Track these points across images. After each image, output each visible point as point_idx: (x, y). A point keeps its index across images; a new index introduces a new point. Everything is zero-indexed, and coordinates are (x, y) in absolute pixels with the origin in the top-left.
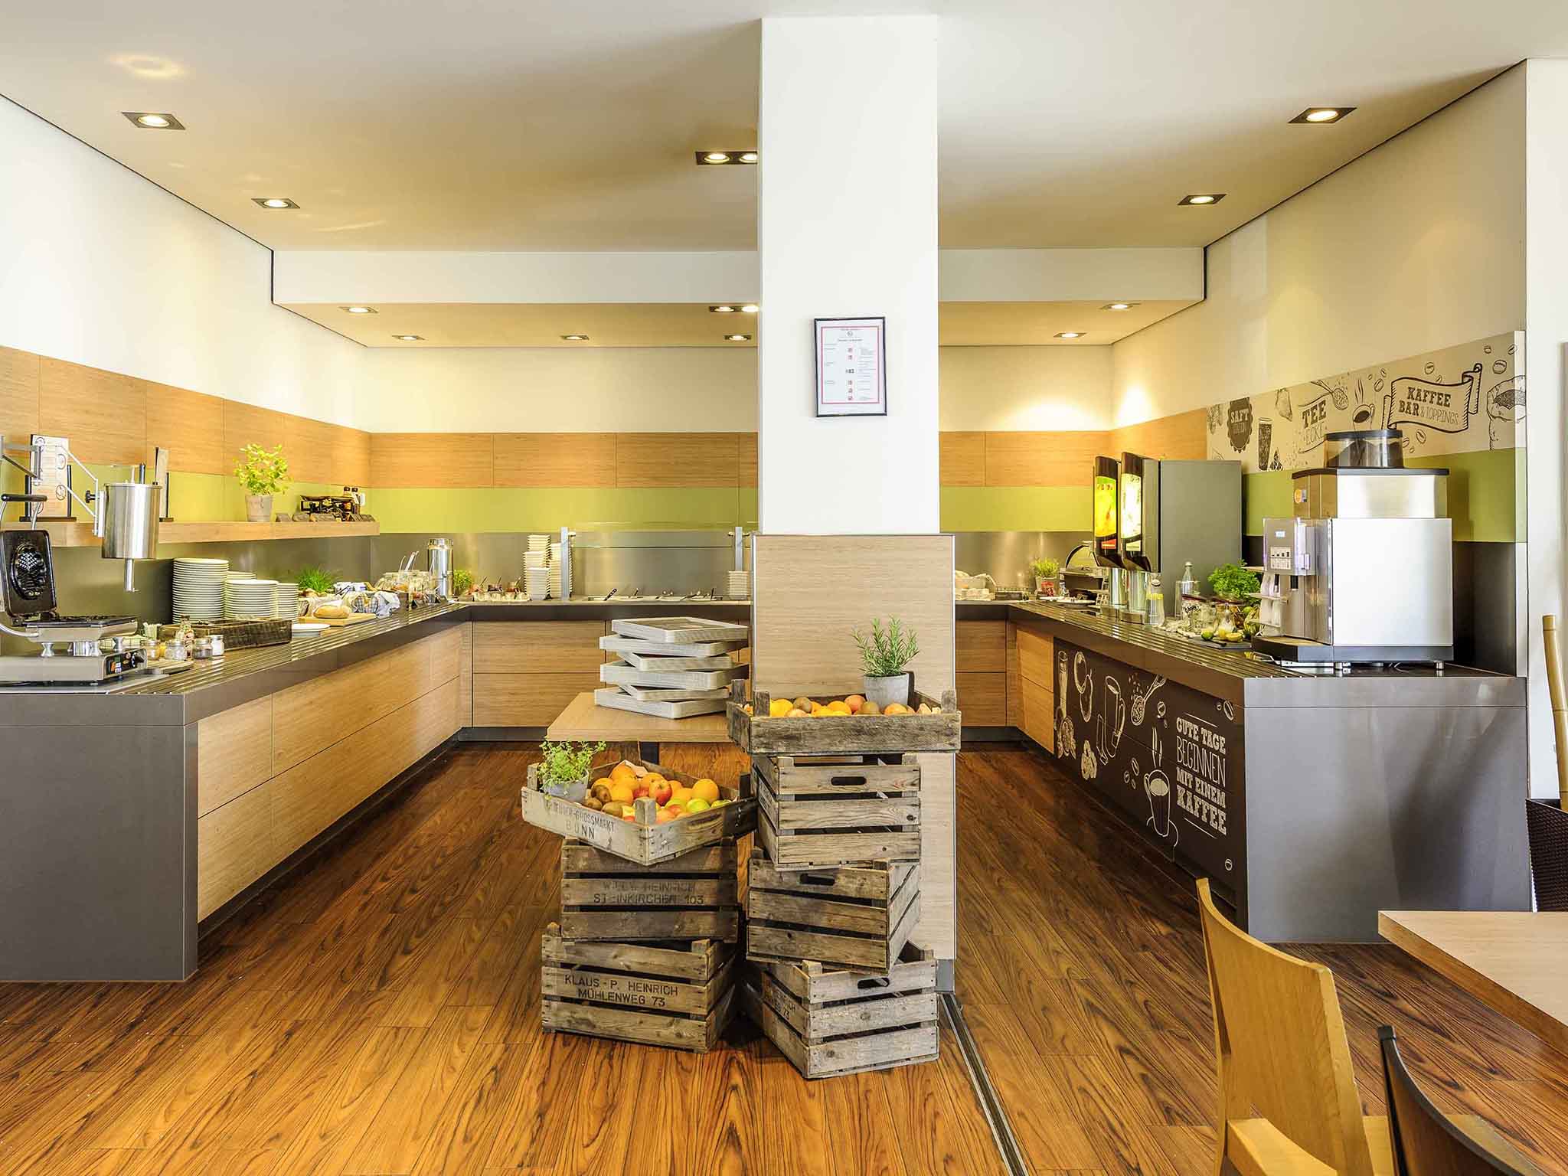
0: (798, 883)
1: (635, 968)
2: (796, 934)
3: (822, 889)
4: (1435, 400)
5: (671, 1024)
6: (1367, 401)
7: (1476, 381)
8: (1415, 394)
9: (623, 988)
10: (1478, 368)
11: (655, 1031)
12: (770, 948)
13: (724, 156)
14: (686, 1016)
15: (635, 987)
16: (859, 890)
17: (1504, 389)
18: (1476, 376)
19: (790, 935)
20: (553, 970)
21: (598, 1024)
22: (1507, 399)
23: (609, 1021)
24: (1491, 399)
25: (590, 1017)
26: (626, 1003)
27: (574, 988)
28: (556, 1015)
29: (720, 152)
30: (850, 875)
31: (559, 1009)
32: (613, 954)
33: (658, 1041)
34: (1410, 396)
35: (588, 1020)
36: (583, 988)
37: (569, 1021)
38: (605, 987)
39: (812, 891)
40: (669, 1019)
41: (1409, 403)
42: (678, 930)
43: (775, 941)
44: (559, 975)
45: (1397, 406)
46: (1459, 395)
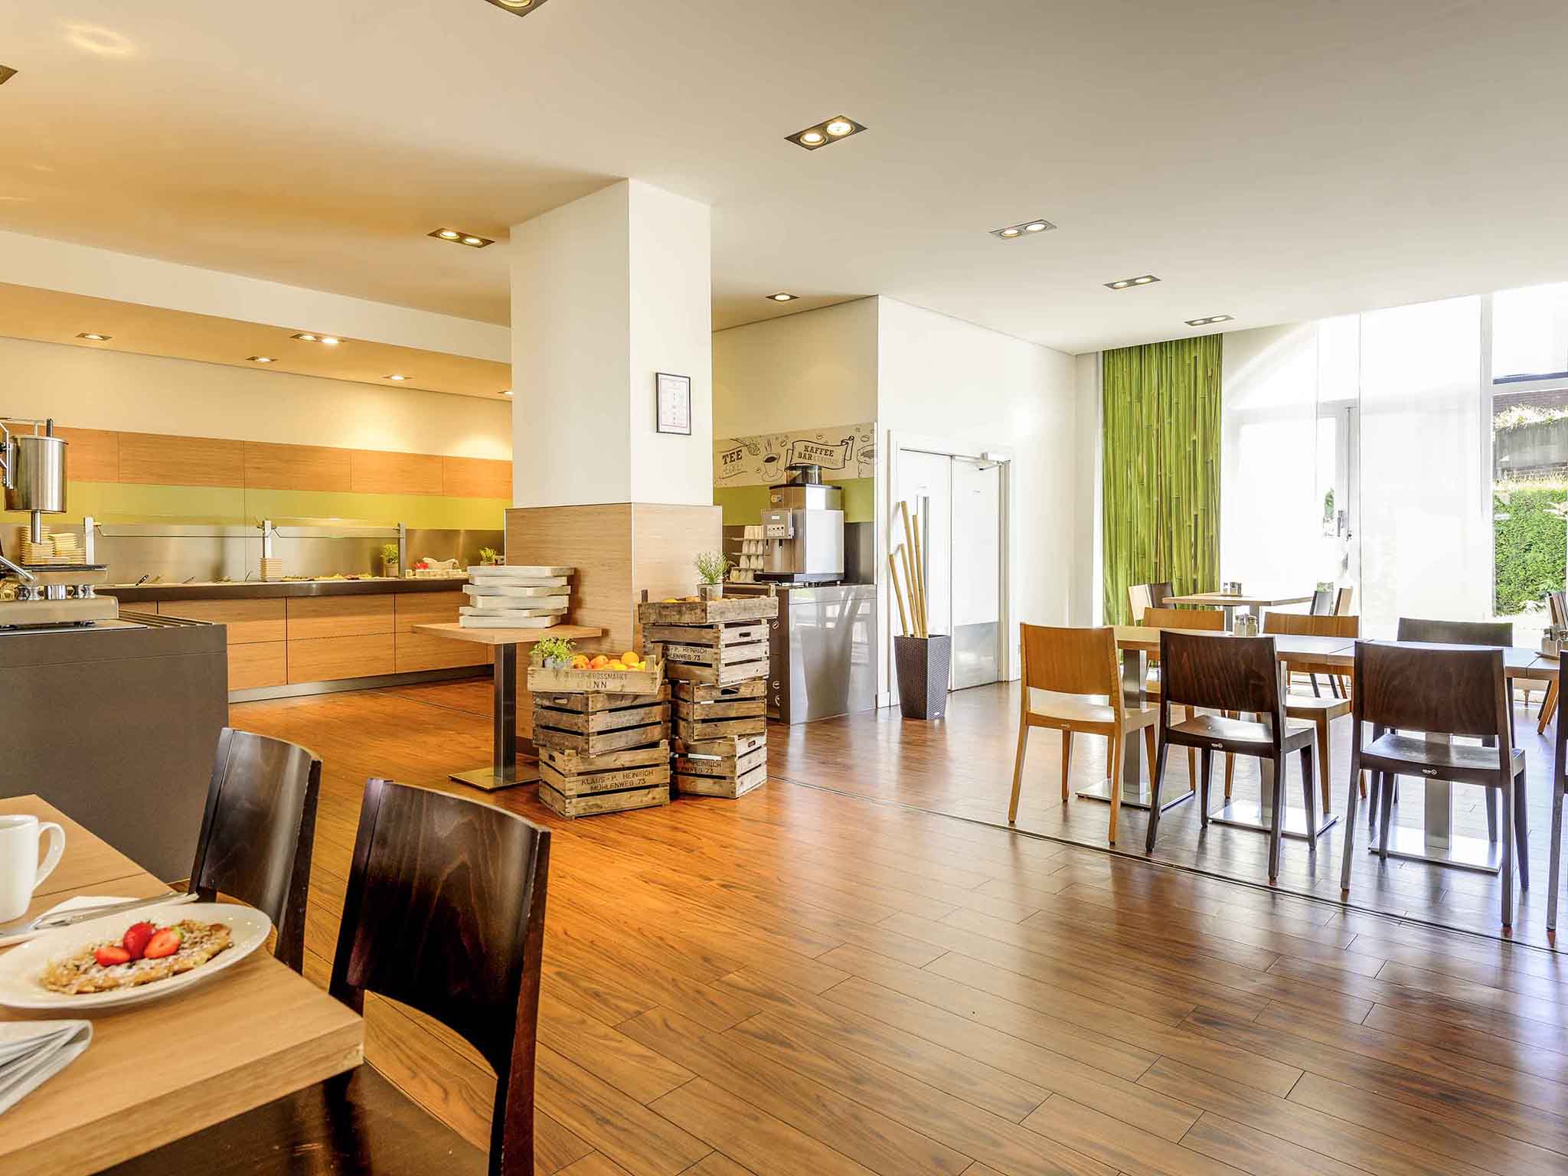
0: (720, 695)
1: (627, 765)
2: (719, 724)
3: (733, 696)
4: (823, 452)
5: (649, 793)
6: (774, 451)
7: (850, 445)
8: (809, 449)
9: (619, 778)
10: (852, 438)
11: (640, 800)
12: (705, 735)
13: (455, 235)
14: (656, 786)
15: (628, 776)
16: (751, 693)
17: (869, 448)
18: (850, 442)
19: (716, 725)
20: (572, 779)
21: (603, 805)
22: (870, 455)
23: (609, 802)
24: (859, 454)
25: (599, 803)
26: (622, 788)
27: (589, 787)
28: (575, 807)
29: (453, 231)
30: (746, 685)
31: (578, 803)
32: (614, 759)
33: (642, 805)
34: (806, 450)
35: (596, 804)
36: (593, 785)
37: (585, 809)
38: (608, 781)
39: (728, 698)
40: (647, 790)
41: (805, 454)
42: (645, 738)
43: (708, 730)
44: (577, 781)
45: (796, 454)
46: (839, 452)
